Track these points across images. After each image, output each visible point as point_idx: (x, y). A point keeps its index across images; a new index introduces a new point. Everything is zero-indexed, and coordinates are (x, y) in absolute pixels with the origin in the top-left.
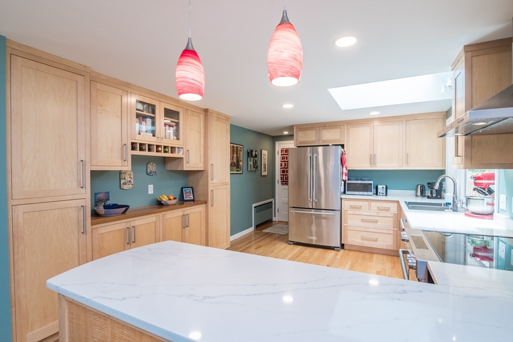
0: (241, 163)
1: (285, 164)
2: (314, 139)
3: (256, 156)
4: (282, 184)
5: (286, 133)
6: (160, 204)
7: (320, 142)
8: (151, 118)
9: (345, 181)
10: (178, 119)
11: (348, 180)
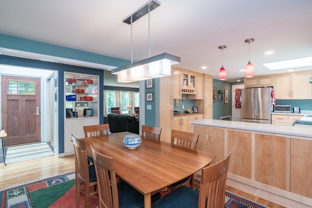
0: (215, 97)
1: (238, 97)
2: (256, 84)
3: (222, 93)
4: (236, 108)
5: (239, 81)
6: (187, 112)
7: (259, 85)
8: (186, 79)
9: (274, 106)
10: (194, 79)
11: (276, 105)
